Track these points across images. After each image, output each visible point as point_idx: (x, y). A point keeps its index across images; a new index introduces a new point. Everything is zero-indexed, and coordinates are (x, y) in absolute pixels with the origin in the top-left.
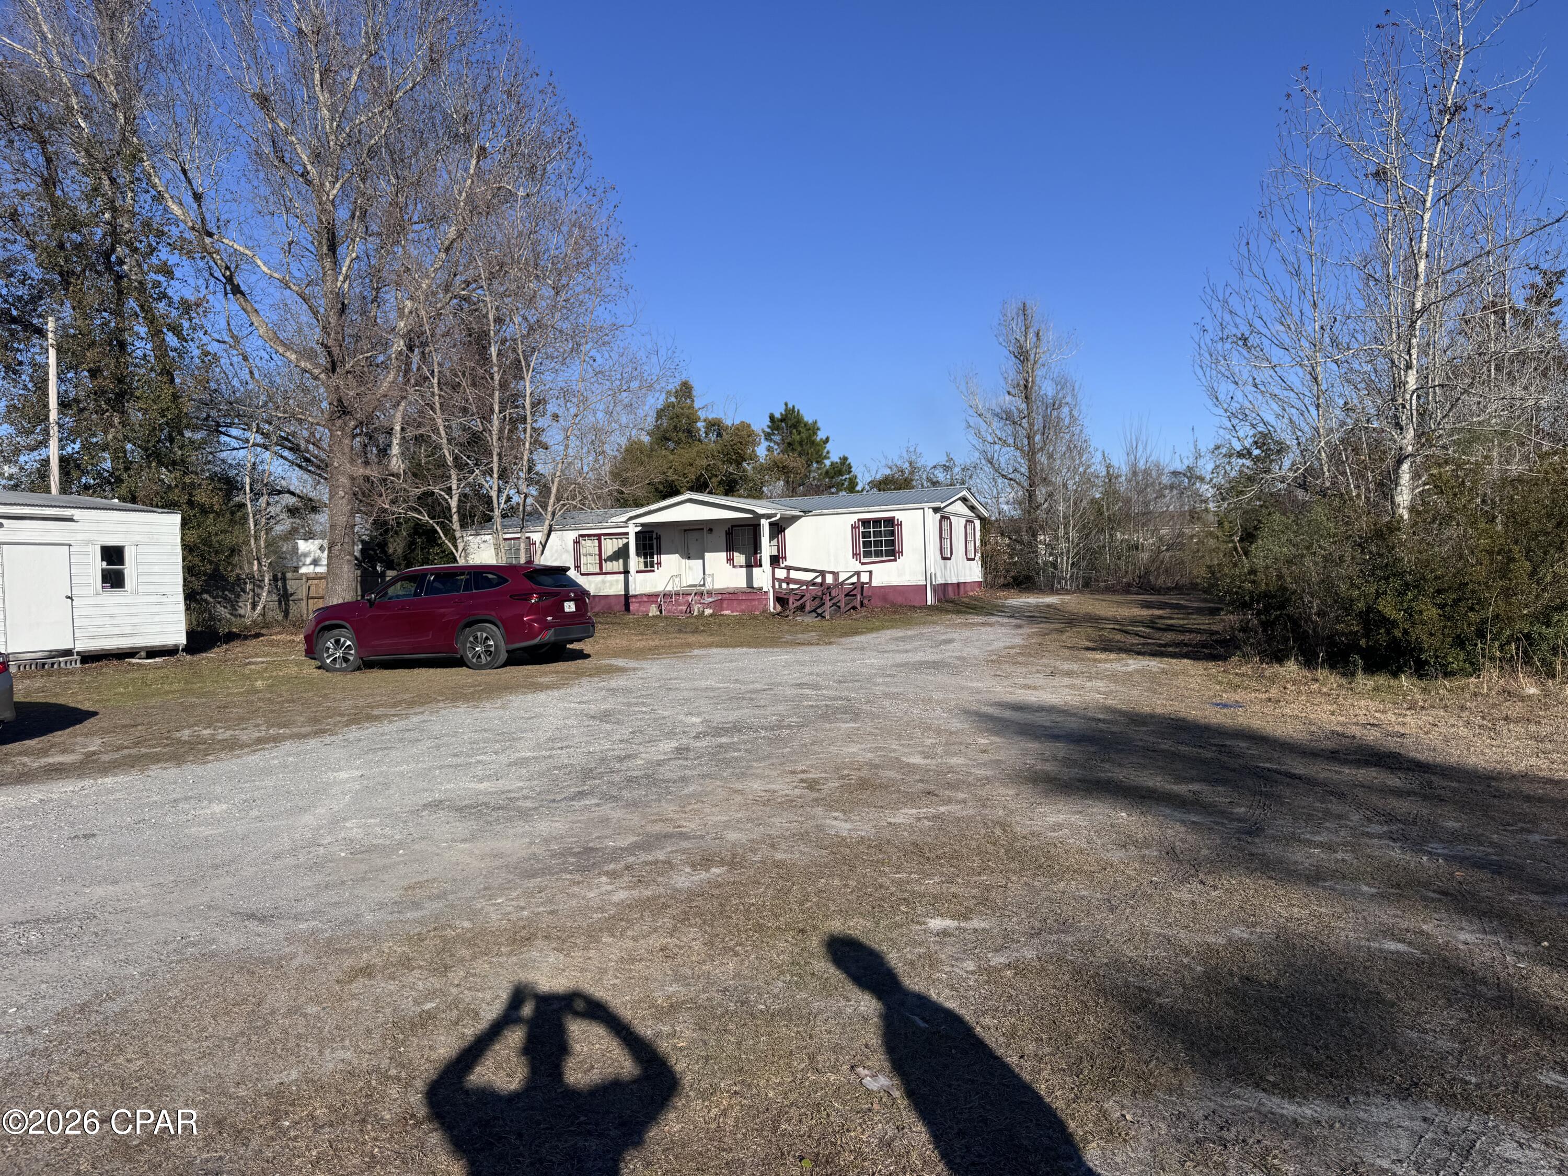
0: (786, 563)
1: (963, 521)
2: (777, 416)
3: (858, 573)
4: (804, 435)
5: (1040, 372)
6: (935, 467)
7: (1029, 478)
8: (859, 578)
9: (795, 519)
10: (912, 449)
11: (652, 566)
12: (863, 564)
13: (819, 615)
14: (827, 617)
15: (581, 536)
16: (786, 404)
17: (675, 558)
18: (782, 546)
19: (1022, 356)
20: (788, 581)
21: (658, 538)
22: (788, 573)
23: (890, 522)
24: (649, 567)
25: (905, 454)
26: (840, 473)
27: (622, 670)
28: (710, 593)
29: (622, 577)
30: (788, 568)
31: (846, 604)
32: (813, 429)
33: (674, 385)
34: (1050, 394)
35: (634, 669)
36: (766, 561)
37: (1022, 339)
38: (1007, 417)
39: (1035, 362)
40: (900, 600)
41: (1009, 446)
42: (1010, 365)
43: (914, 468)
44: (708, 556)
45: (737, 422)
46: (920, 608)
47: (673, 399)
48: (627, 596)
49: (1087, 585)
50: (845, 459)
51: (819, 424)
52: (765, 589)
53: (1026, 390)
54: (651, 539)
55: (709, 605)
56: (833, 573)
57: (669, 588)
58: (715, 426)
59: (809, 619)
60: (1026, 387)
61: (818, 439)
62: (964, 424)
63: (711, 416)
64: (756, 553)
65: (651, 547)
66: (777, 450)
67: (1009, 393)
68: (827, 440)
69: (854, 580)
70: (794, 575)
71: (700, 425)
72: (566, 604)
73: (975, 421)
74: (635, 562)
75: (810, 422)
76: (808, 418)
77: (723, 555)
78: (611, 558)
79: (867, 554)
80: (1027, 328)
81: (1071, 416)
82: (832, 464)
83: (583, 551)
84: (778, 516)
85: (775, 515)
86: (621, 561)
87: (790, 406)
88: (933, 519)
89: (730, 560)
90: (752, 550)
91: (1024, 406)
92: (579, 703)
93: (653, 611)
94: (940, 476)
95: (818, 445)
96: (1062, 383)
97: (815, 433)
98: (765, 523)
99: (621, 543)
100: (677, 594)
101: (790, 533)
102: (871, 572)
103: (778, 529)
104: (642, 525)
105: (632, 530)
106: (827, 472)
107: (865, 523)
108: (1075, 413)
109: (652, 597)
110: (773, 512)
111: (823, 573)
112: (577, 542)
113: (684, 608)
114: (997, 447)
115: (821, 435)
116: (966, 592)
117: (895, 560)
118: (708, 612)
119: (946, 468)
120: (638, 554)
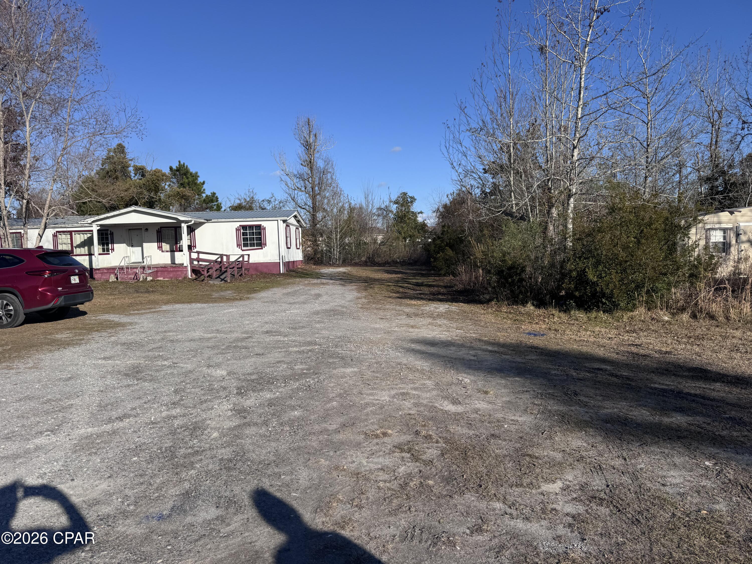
0: (195, 250)
1: (295, 228)
2: (174, 168)
3: (243, 256)
4: (190, 180)
5: (317, 155)
6: (263, 201)
7: (313, 208)
8: (243, 258)
9: (201, 224)
10: (251, 190)
11: (108, 250)
12: (243, 250)
13: (222, 280)
14: (229, 281)
15: (57, 232)
16: (179, 162)
17: (123, 246)
18: (193, 240)
19: (308, 146)
20: (198, 260)
21: (112, 234)
22: (198, 256)
23: (259, 227)
24: (106, 251)
25: (247, 193)
26: (212, 201)
27: (122, 325)
28: (149, 268)
29: (87, 257)
30: (198, 253)
31: (238, 273)
32: (195, 176)
33: (114, 144)
34: (322, 167)
35: (131, 324)
36: (185, 248)
37: (308, 137)
38: (300, 177)
39: (314, 150)
40: (265, 270)
41: (302, 191)
42: (301, 150)
43: (252, 200)
44: (145, 245)
45: (154, 169)
46: (278, 275)
47: (112, 154)
48: (91, 269)
49: (345, 262)
50: (214, 194)
51: (199, 174)
52: (185, 265)
53: (310, 164)
54: (107, 234)
55: (150, 275)
56: (226, 255)
57: (122, 264)
58: (141, 171)
59: (217, 282)
60: (310, 162)
61: (198, 182)
62: (279, 179)
63: (139, 165)
64: (176, 243)
65: (107, 238)
66: (175, 187)
67: (302, 164)
68: (204, 183)
69: (241, 259)
70: (202, 256)
71: (131, 169)
72: (72, 278)
73: (285, 178)
74: (97, 248)
75: (194, 172)
76: (192, 170)
77: (155, 244)
78: (79, 246)
79: (246, 245)
80: (310, 132)
81: (332, 178)
82: (207, 196)
83: (60, 241)
84: (193, 222)
85: (191, 221)
86: (86, 248)
87: (182, 163)
88: (282, 226)
89: (160, 248)
90: (174, 242)
91: (309, 172)
92: (104, 358)
93: (112, 278)
94: (266, 205)
95: (199, 185)
96: (327, 162)
97: (197, 179)
98: (184, 226)
99: (86, 236)
100: (127, 268)
101: (198, 232)
102: (249, 255)
103: (191, 230)
104: (101, 225)
105: (95, 228)
106: (204, 200)
107: (244, 227)
108: (334, 177)
109: (111, 270)
110: (190, 219)
111: (221, 256)
112: (55, 236)
113: (133, 276)
114: (296, 192)
115: (200, 180)
116: (297, 266)
117: (262, 249)
118: (149, 278)
119: (269, 202)
120: (99, 244)
